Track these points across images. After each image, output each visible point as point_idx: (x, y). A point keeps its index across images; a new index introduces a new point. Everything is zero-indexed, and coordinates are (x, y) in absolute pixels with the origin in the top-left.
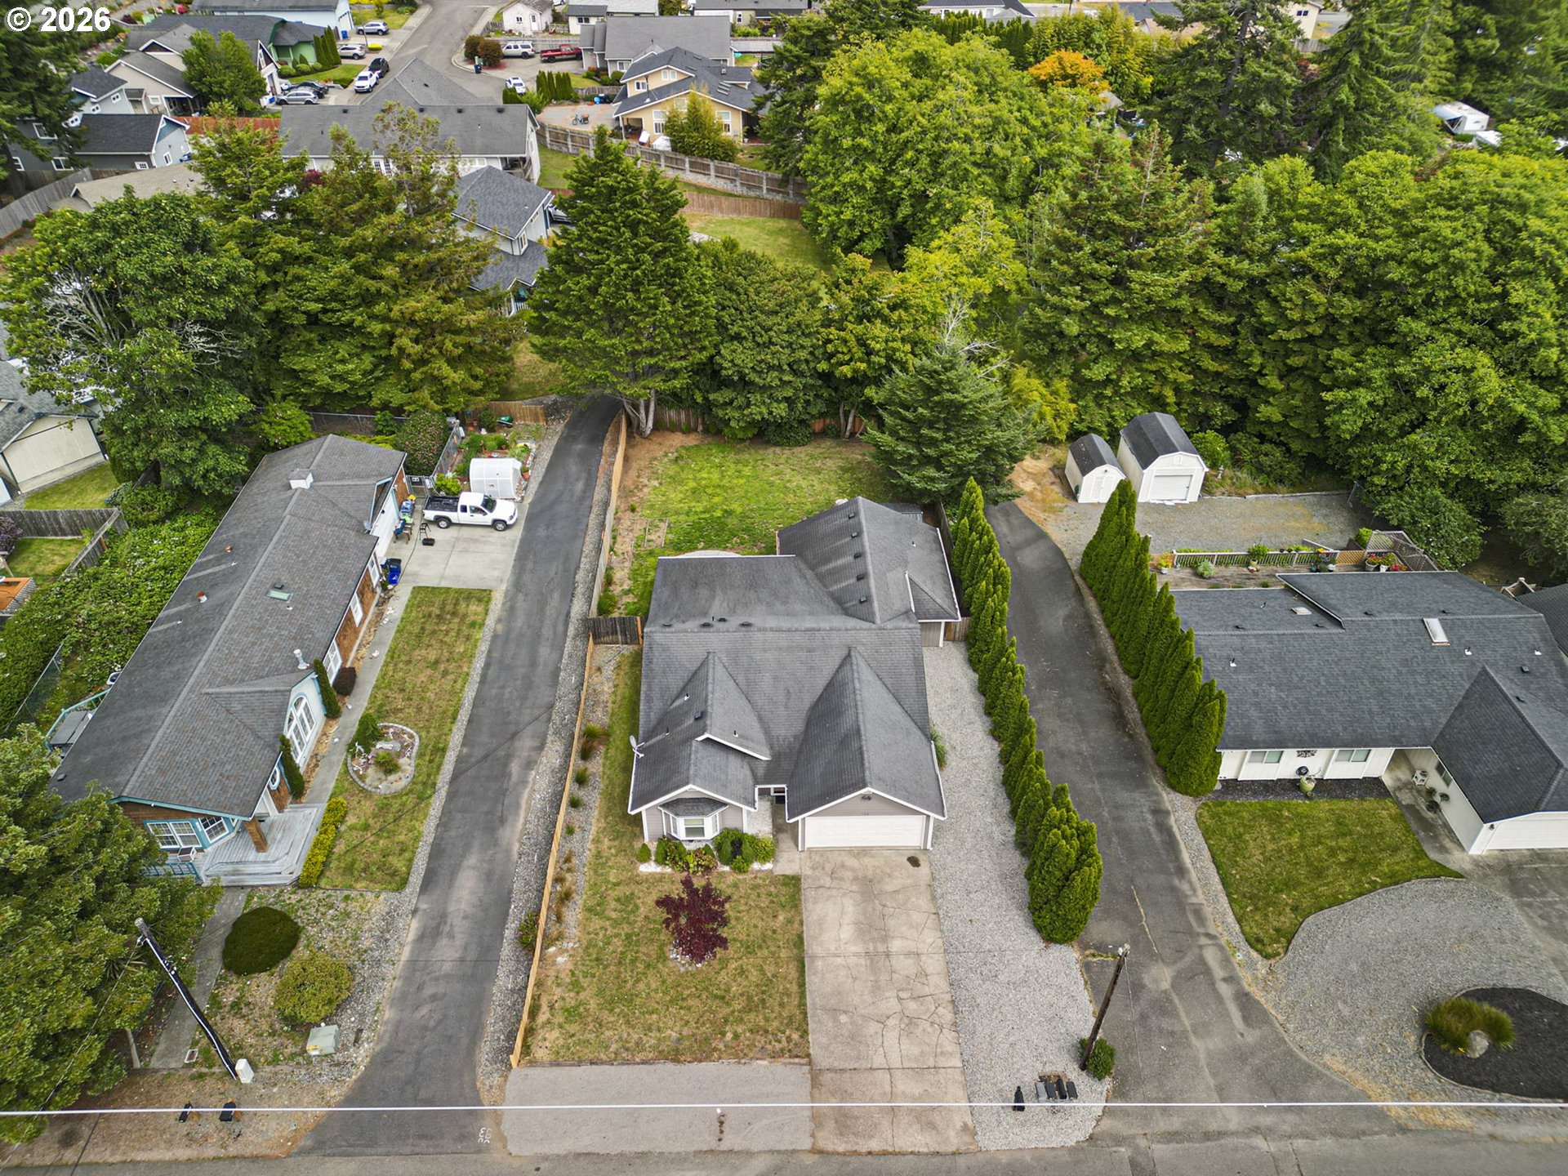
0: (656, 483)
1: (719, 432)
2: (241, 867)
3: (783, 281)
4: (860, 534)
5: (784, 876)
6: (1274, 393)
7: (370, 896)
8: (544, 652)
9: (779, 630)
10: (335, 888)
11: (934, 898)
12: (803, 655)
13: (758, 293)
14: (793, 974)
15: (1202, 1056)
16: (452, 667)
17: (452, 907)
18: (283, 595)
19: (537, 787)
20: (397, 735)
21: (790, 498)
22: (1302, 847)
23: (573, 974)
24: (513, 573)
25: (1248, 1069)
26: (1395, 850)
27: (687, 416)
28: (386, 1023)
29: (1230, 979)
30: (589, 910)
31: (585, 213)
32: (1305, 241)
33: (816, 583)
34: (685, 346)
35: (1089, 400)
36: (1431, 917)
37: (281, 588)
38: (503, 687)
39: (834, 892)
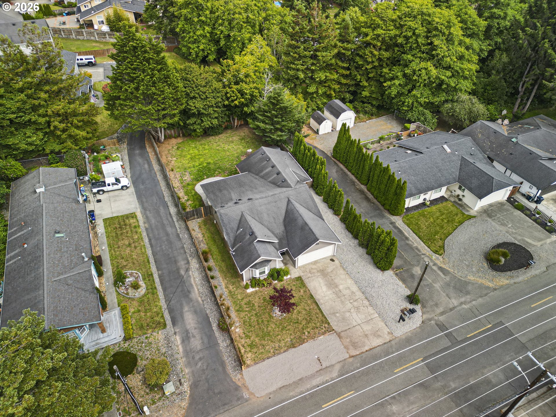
0: (175, 159)
1: (190, 135)
2: (98, 341)
3: (204, 74)
4: (270, 159)
5: (296, 278)
6: (365, 87)
7: (154, 334)
8: (169, 229)
9: (263, 198)
10: (140, 336)
11: (344, 269)
12: (274, 204)
13: (197, 80)
14: (316, 307)
15: (438, 288)
16: (136, 244)
17: (188, 327)
18: (62, 235)
19: (195, 276)
20: (131, 275)
21: (228, 153)
22: (434, 221)
23: (244, 333)
24: (139, 204)
25: (451, 287)
26: (457, 215)
27: (174, 131)
28: (188, 374)
29: (435, 264)
30: (238, 311)
31: (125, 58)
32: (367, 35)
33: (261, 180)
34: (175, 105)
35: (309, 100)
36: (474, 230)
37: (59, 233)
38: (161, 246)
39: (314, 278)
